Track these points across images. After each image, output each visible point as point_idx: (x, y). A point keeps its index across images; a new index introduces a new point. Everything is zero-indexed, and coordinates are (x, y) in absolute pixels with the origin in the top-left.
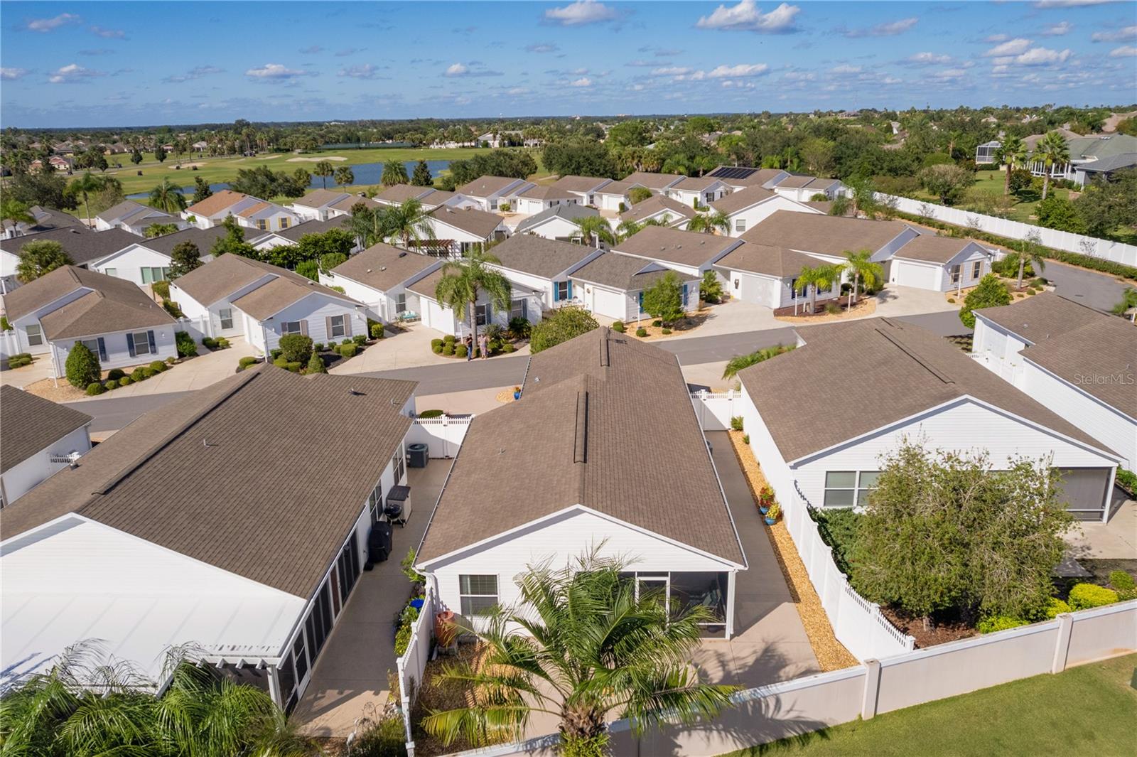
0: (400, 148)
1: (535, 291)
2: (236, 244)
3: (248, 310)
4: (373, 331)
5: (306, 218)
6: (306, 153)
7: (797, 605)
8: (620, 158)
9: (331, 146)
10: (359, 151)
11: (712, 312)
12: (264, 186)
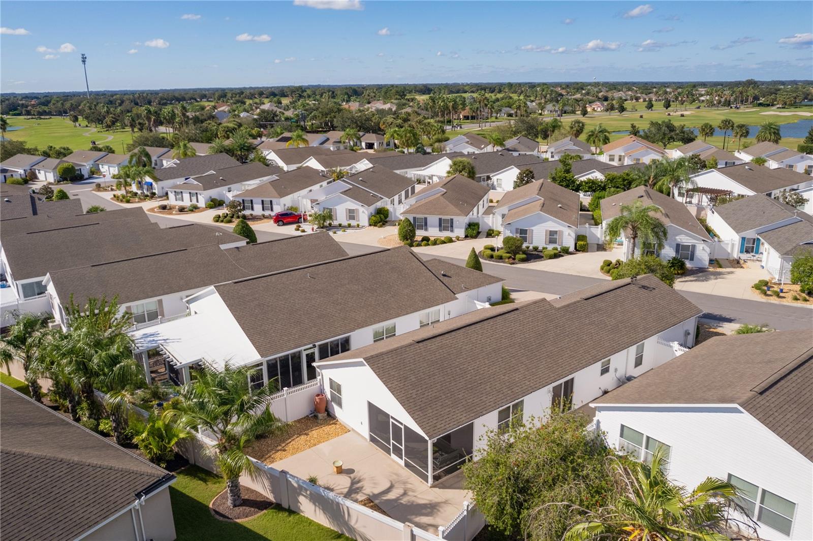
4: (578, 245)
6: (784, 107)
12: (664, 134)
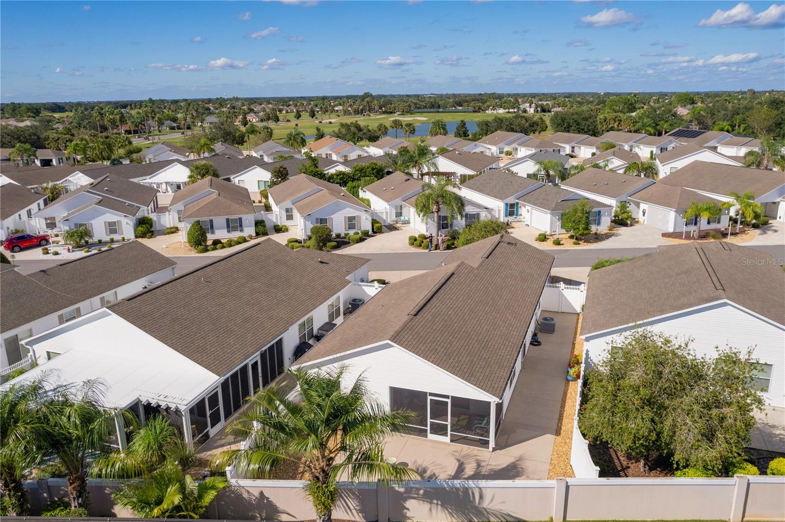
0: (465, 112)
1: (486, 208)
2: (312, 168)
3: (299, 210)
4: (375, 227)
5: (375, 155)
6: (403, 114)
7: (557, 437)
8: (605, 121)
9: (420, 110)
10: (438, 114)
11: (618, 232)
12: (354, 134)
